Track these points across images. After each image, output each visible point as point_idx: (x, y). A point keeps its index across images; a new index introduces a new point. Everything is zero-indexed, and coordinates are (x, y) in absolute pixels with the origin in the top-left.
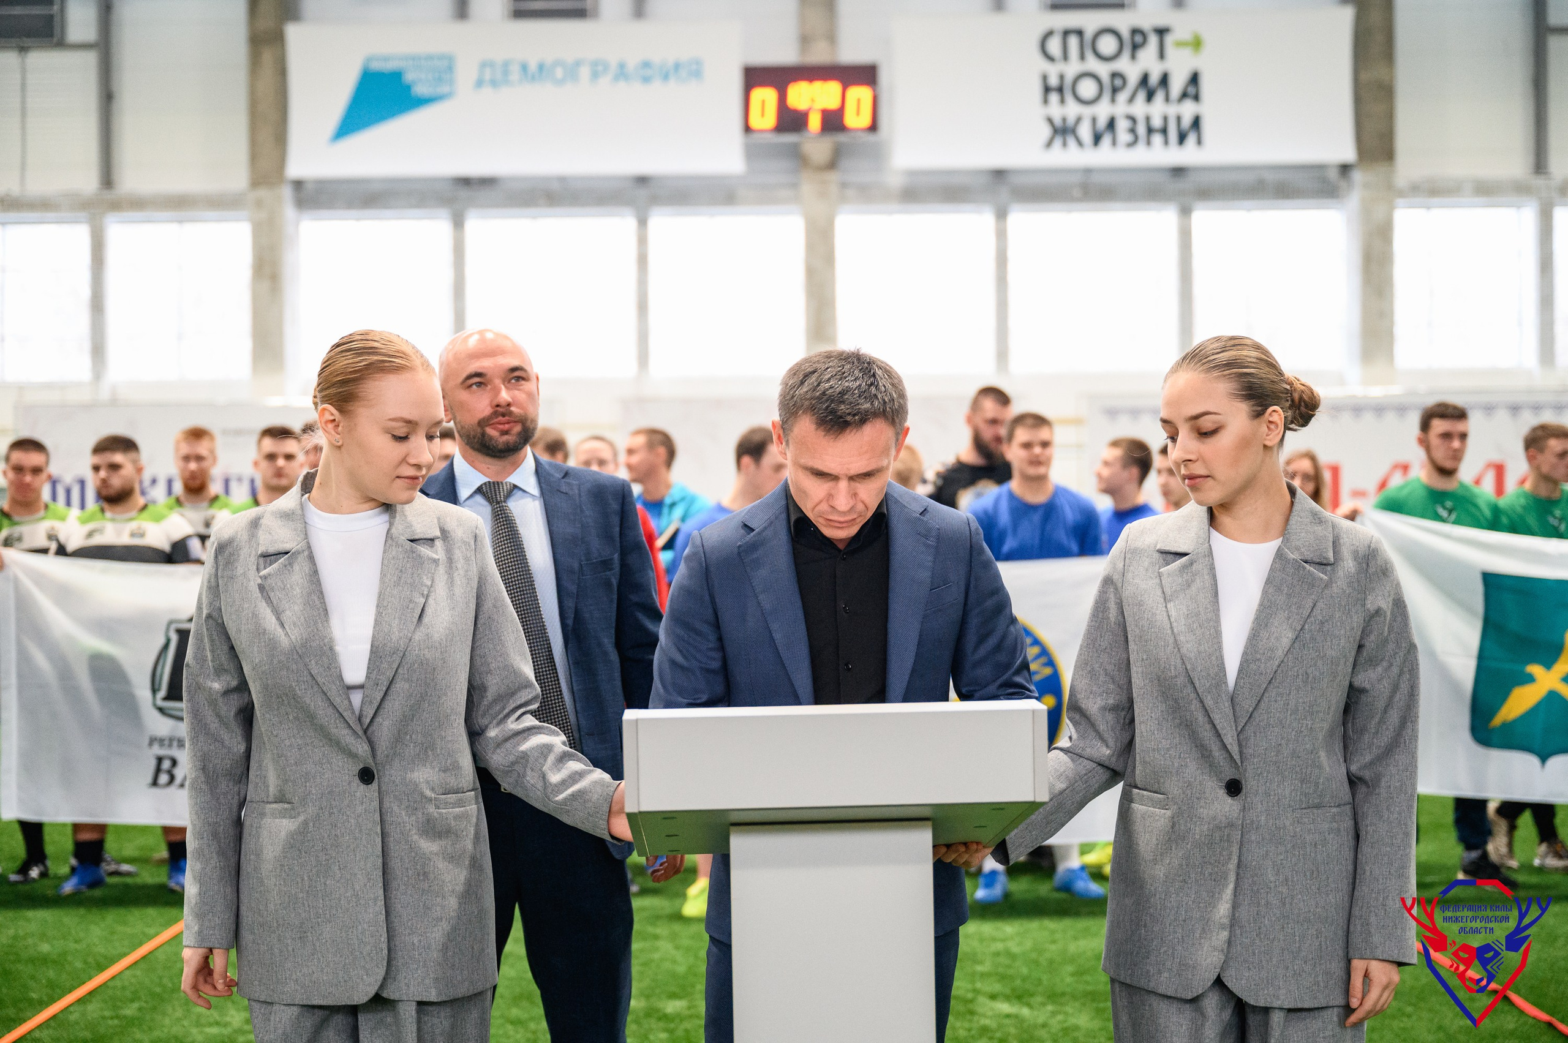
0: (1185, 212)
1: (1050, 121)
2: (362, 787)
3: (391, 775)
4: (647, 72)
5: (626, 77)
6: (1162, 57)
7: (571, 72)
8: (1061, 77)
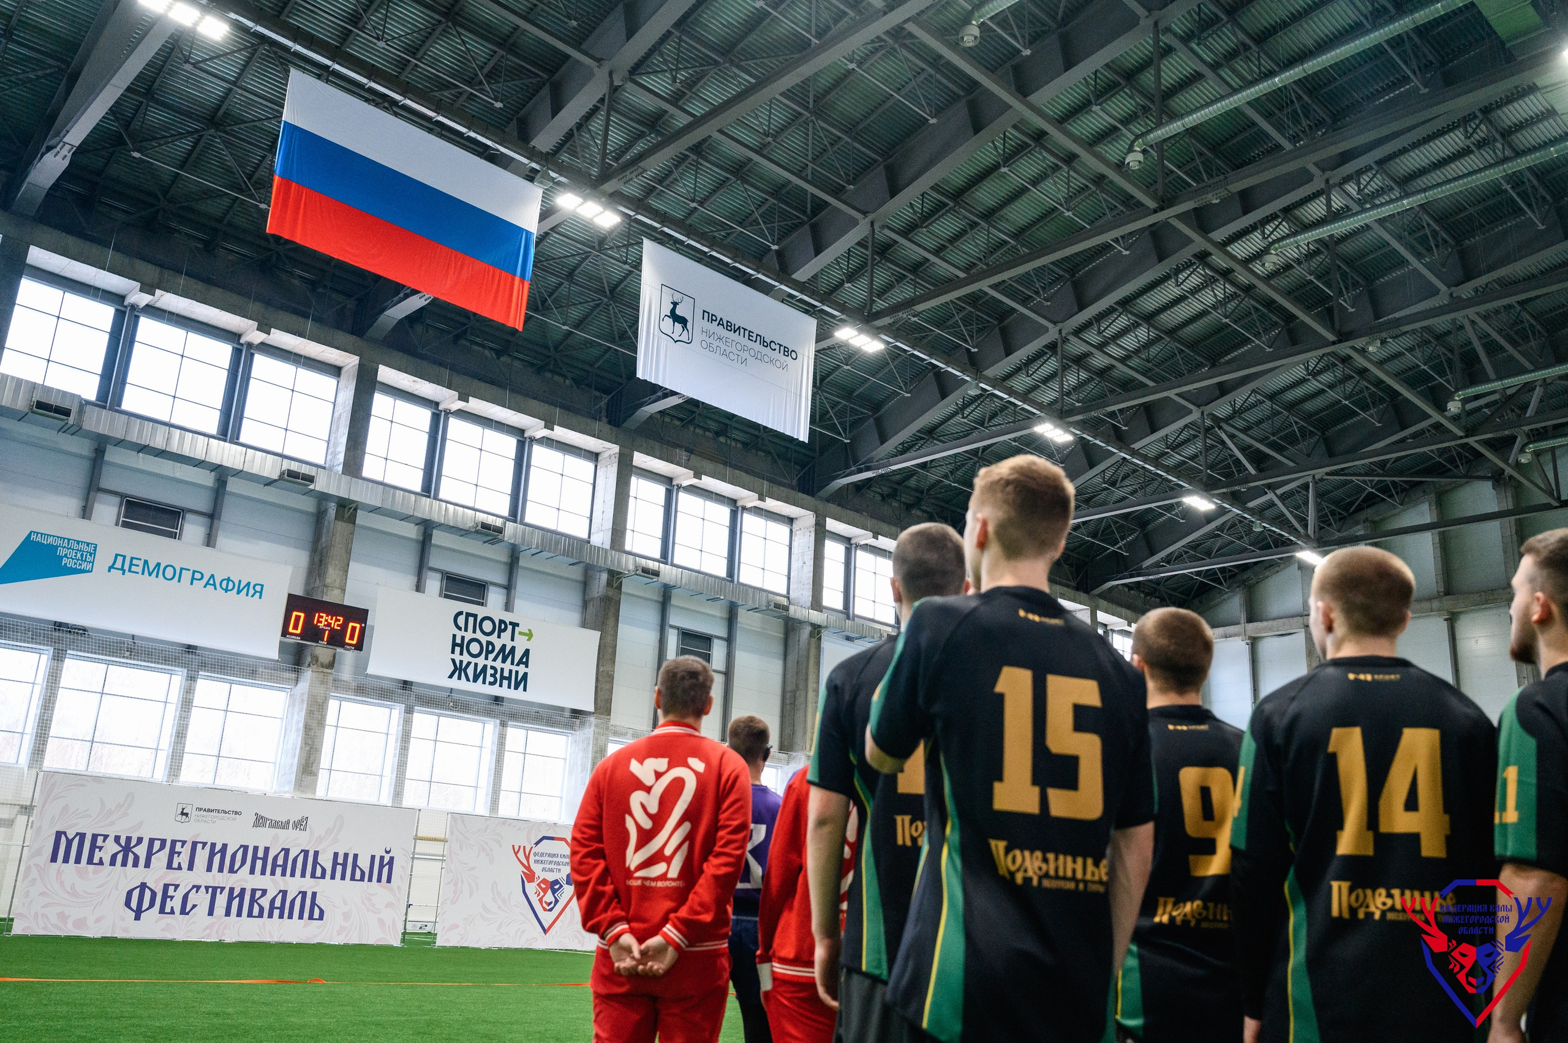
1: (453, 661)
4: (228, 585)
5: (214, 585)
6: (513, 639)
7: (178, 574)
8: (463, 638)
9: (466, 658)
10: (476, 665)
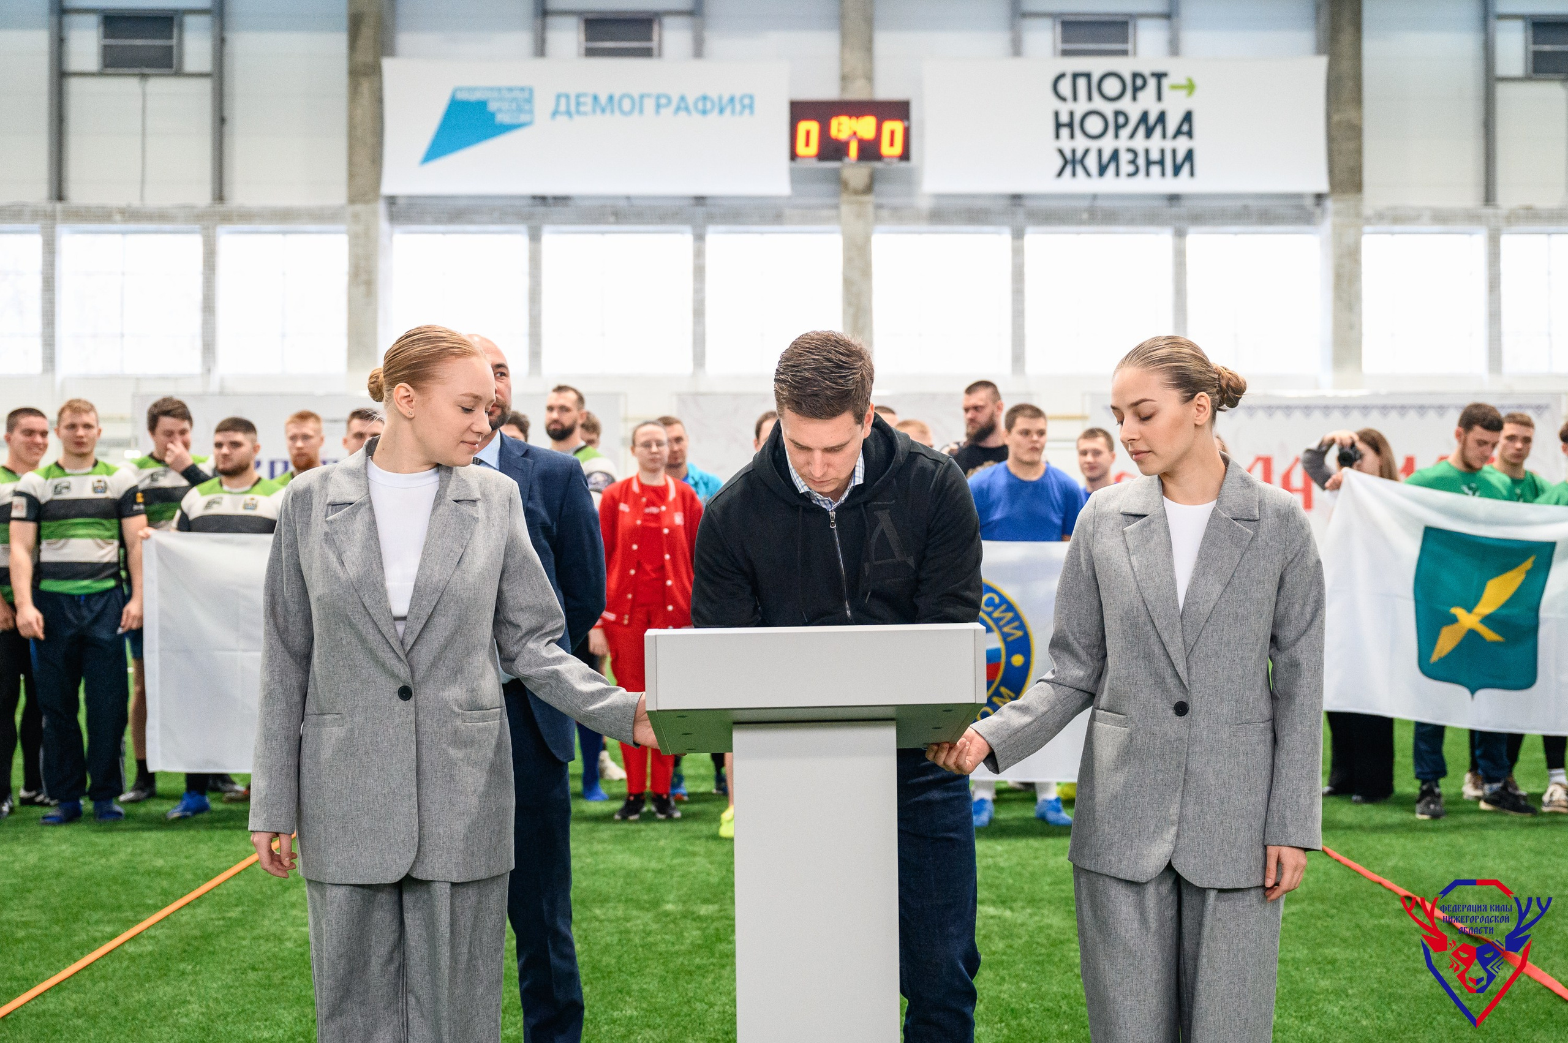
0: (1180, 234)
1: (1061, 152)
2: (401, 702)
3: (426, 694)
4: (705, 105)
5: (687, 109)
6: (1159, 98)
7: (638, 104)
8: (1072, 114)
9: (1081, 143)
10: (1100, 152)
